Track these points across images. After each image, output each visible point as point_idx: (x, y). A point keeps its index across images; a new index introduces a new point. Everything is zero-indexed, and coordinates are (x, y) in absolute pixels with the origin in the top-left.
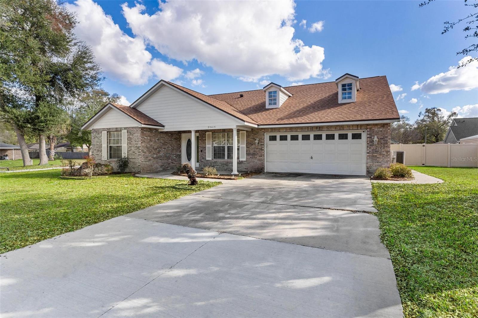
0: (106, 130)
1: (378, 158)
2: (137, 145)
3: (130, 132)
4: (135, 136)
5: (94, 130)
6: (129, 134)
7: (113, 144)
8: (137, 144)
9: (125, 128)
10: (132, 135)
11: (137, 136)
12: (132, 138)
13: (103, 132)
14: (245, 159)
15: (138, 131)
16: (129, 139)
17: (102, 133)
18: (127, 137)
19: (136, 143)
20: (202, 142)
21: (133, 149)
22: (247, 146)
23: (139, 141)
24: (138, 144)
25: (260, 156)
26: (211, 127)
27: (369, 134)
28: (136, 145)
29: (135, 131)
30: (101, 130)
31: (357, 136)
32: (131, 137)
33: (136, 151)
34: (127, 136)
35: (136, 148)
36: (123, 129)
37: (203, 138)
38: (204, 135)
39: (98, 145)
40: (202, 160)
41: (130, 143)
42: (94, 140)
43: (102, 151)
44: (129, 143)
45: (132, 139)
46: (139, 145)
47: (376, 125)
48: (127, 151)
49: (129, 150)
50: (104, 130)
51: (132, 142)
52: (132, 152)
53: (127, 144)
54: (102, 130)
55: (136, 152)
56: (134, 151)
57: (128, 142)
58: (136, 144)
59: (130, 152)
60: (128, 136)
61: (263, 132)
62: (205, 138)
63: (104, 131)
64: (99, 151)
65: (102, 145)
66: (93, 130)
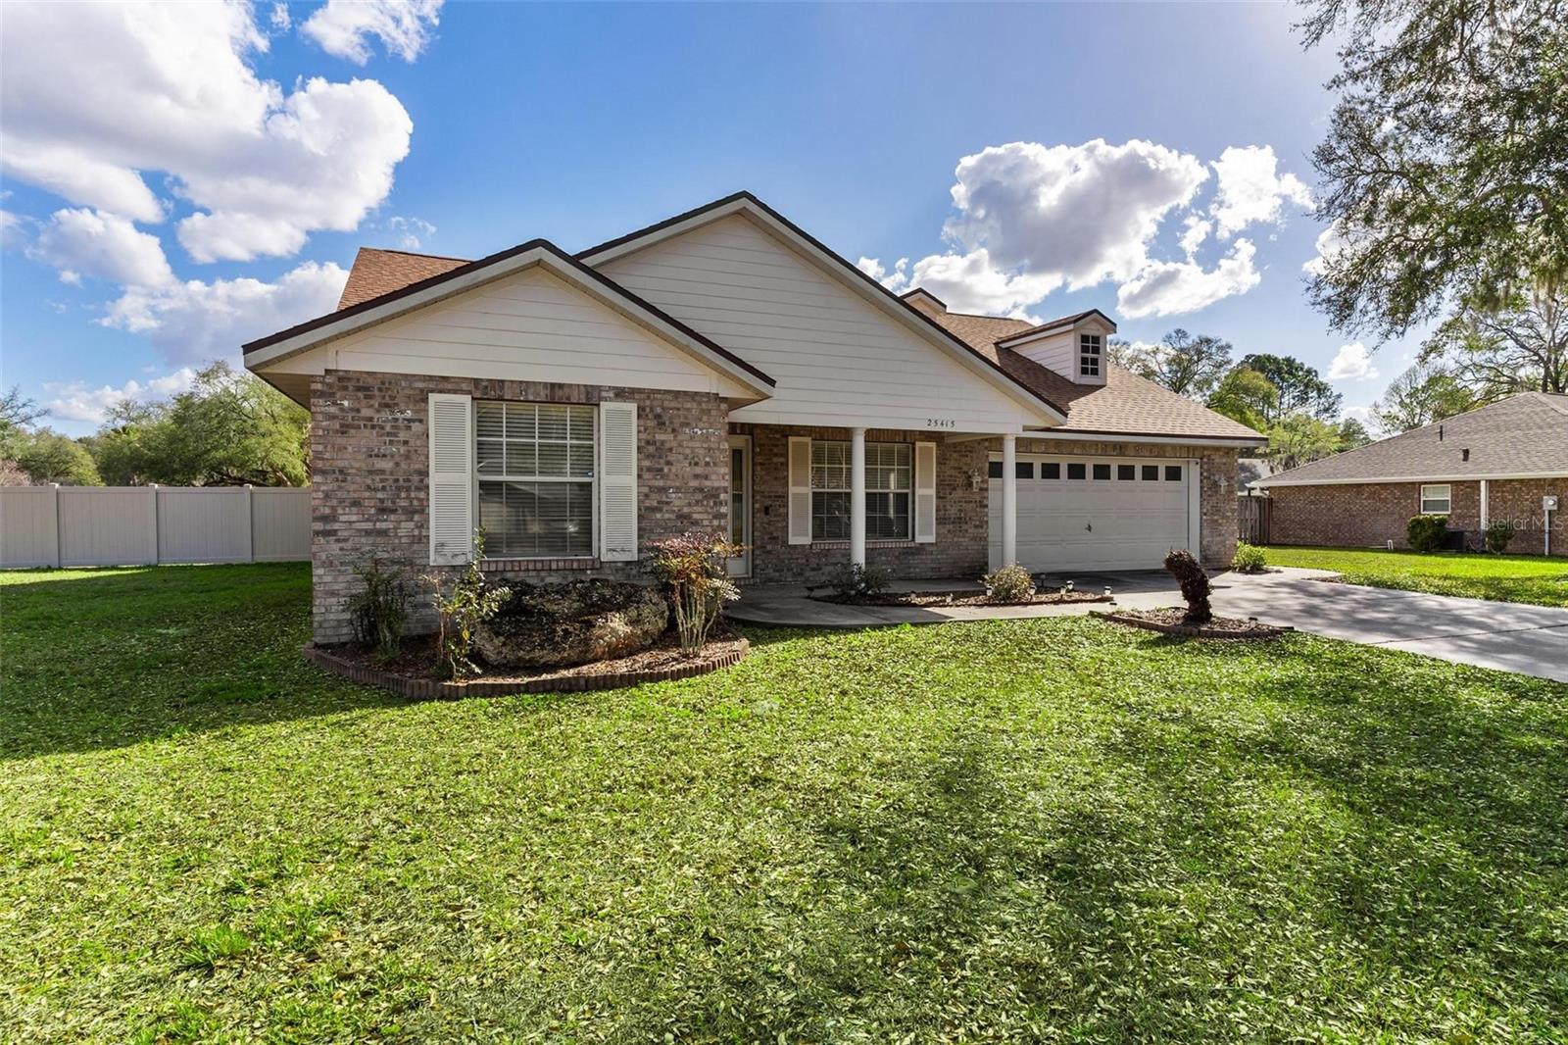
0: (464, 386)
1: (1220, 525)
2: (708, 483)
3: (658, 417)
4: (692, 438)
5: (340, 379)
6: (651, 423)
7: (509, 473)
8: (706, 478)
9: (621, 394)
10: (674, 430)
11: (706, 438)
12: (667, 445)
13: (433, 398)
14: (931, 539)
15: (713, 413)
16: (651, 449)
17: (425, 400)
18: (639, 440)
19: (698, 470)
20: (768, 474)
21: (677, 503)
22: (938, 492)
23: (715, 464)
24: (714, 477)
25: (976, 527)
26: (939, 423)
27: (1207, 471)
28: (694, 483)
29: (688, 410)
30: (421, 385)
31: (1174, 474)
32: (663, 442)
33: (700, 509)
34: (639, 432)
35: (699, 496)
36: (611, 395)
37: (775, 460)
38: (777, 446)
39: (382, 472)
40: (769, 547)
41: (661, 470)
42: (340, 440)
43: (423, 510)
44: (649, 469)
45: (671, 450)
46: (716, 484)
47: (1217, 449)
48: (639, 509)
49: (647, 503)
50: (450, 386)
51: (669, 463)
52: (667, 516)
53: (639, 476)
54: (432, 386)
55: (695, 516)
56: (686, 510)
57: (647, 463)
58: (696, 476)
59: (658, 516)
60: (643, 436)
61: (986, 448)
62: (782, 460)
63: (441, 392)
64: (394, 511)
65: (424, 473)
66: (329, 379)
